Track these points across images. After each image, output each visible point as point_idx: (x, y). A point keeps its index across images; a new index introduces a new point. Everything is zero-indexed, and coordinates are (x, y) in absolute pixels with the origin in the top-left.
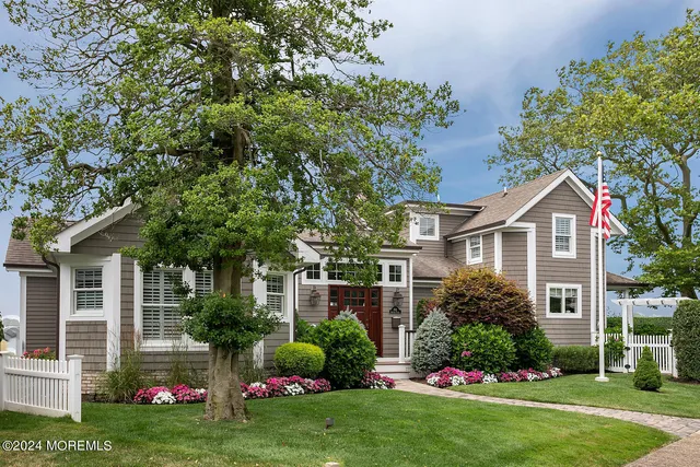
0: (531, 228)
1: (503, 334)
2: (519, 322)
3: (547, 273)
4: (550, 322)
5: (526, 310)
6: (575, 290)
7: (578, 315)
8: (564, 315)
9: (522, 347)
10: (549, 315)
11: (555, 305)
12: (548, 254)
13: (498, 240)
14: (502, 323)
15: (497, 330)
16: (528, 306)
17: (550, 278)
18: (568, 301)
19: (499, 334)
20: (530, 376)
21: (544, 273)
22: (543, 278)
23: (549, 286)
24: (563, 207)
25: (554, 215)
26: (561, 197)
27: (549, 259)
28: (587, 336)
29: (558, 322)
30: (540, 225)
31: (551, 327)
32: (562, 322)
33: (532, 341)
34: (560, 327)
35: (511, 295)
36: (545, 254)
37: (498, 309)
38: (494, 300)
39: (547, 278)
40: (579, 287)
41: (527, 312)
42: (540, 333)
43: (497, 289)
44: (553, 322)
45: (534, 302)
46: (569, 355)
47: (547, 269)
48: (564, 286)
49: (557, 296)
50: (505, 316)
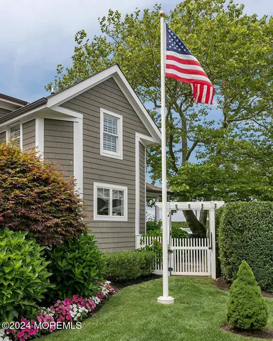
0: (78, 119)
1: (27, 248)
2: (57, 225)
3: (95, 171)
4: (97, 225)
5: (71, 208)
6: (121, 192)
7: (124, 218)
8: (111, 217)
9: (62, 264)
10: (97, 217)
11: (103, 207)
12: (95, 151)
13: (39, 128)
14: (28, 226)
15: (14, 241)
16: (71, 199)
17: (97, 177)
18: (116, 203)
19: (19, 247)
20: (76, 311)
21: (91, 171)
22: (91, 176)
23: (96, 185)
24: (110, 104)
25: (102, 111)
26: (109, 94)
27: (97, 156)
28: (131, 240)
29: (105, 225)
30: (87, 117)
31: (98, 230)
32: (109, 225)
33: (76, 254)
34: (108, 230)
35: (46, 182)
36: (92, 150)
37: (19, 202)
38: (14, 187)
39: (94, 177)
40: (125, 189)
41: (70, 210)
42: (89, 241)
43: (24, 172)
44: (100, 225)
45: (81, 197)
46: (121, 264)
47: (94, 166)
48: (112, 187)
49: (104, 197)
50: (33, 215)
